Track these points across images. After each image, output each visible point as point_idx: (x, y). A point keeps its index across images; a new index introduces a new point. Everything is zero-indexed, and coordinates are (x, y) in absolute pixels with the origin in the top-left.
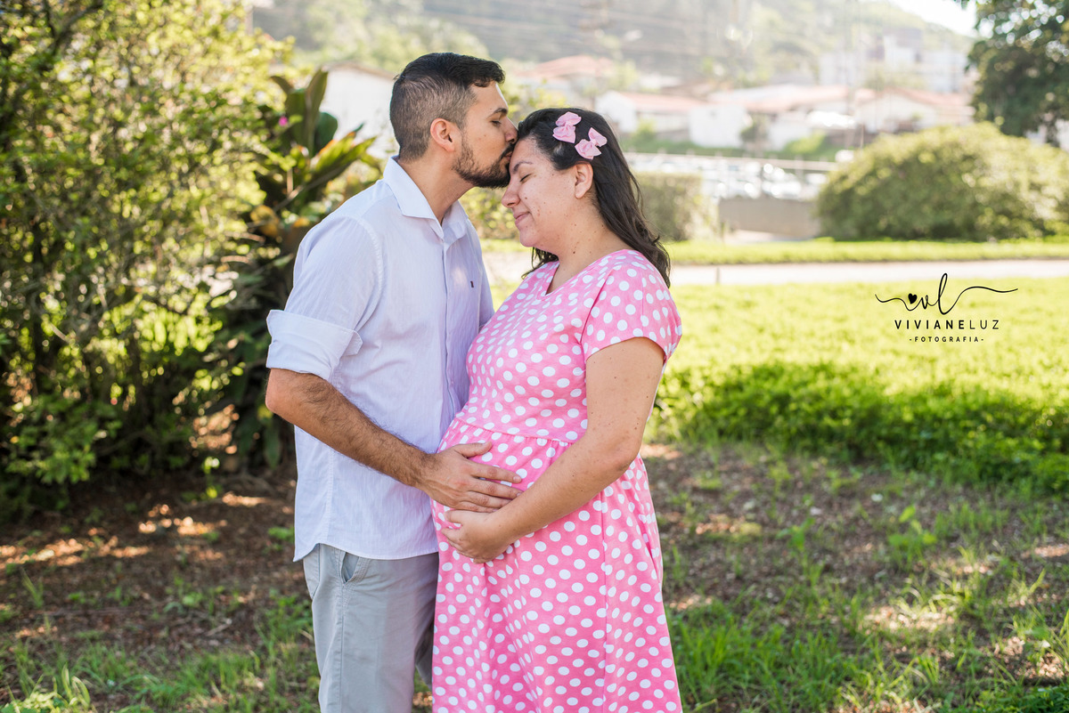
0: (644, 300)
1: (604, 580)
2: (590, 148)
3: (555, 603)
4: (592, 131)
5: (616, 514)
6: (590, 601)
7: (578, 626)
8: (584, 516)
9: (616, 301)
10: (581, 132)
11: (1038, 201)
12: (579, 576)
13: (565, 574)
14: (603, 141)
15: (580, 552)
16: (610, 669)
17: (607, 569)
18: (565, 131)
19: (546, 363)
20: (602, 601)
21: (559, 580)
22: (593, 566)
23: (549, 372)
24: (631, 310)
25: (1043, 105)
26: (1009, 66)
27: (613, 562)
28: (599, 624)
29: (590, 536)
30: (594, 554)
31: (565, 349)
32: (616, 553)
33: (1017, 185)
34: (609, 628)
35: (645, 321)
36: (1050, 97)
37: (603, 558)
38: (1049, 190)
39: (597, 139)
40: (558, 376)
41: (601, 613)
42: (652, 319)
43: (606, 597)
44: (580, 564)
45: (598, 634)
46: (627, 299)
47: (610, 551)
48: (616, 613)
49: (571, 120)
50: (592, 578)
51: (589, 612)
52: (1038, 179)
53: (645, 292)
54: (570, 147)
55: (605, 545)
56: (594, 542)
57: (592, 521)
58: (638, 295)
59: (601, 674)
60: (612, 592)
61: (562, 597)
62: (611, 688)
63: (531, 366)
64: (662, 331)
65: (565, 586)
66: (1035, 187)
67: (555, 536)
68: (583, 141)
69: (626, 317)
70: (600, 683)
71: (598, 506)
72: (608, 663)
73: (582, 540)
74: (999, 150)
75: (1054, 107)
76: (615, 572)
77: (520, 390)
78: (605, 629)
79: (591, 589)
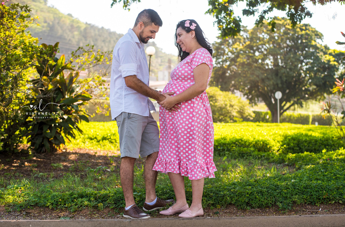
0: (205, 56)
1: (193, 116)
2: (193, 27)
3: (183, 121)
4: (193, 23)
5: (197, 102)
6: (190, 120)
7: (188, 126)
8: (190, 102)
9: (199, 56)
10: (191, 24)
11: (232, 110)
12: (188, 115)
13: (185, 114)
14: (196, 25)
15: (189, 110)
16: (195, 137)
17: (194, 114)
18: (187, 25)
19: (182, 70)
20: (193, 121)
21: (184, 116)
22: (191, 113)
23: (183, 72)
24: (202, 58)
25: (231, 85)
26: (221, 72)
27: (196, 112)
28: (192, 126)
29: (191, 106)
30: (192, 110)
31: (187, 67)
32: (197, 110)
33: (226, 105)
34: (195, 127)
35: (205, 60)
36: (233, 82)
37: (193, 111)
38: (235, 107)
39: (194, 25)
40: (185, 73)
41: (193, 123)
42: (206, 60)
43: (194, 120)
44: (188, 112)
45: (192, 128)
46: (201, 56)
47: (195, 110)
48: (196, 124)
49: (188, 22)
50: (191, 115)
51: (190, 123)
52: (232, 103)
53: (205, 54)
54: (189, 28)
55: (194, 108)
56: (192, 108)
57: (191, 103)
58: (203, 55)
59: (193, 138)
60: (196, 119)
61: (184, 120)
62: (196, 142)
63: (179, 71)
64: (209, 62)
65: (185, 117)
66: (231, 106)
67: (187, 104)
68: (191, 26)
69: (201, 59)
70: (193, 140)
71: (193, 100)
72: (195, 135)
73: (189, 107)
74: (220, 95)
75: (234, 86)
76: (196, 115)
77: (177, 76)
78: (194, 127)
79: (191, 118)
